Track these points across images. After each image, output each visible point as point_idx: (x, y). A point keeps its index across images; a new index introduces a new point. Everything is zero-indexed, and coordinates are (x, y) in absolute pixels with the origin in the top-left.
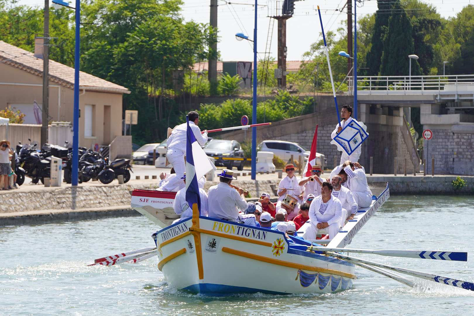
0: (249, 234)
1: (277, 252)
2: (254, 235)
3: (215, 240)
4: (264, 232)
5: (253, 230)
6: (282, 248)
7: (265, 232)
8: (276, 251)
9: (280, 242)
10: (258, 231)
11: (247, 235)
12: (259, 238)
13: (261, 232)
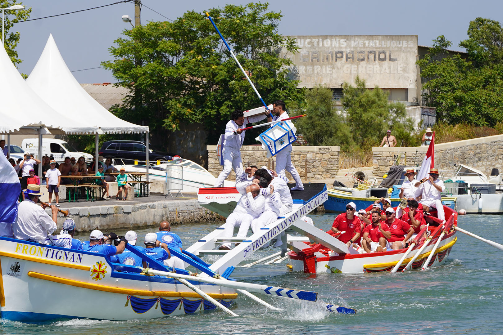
0: (60, 257)
1: (97, 277)
2: (67, 258)
3: (18, 263)
4: (79, 255)
5: (65, 253)
6: (103, 272)
7: (81, 254)
8: (95, 275)
9: (100, 266)
10: (71, 253)
11: (58, 257)
12: (74, 261)
13: (76, 255)
